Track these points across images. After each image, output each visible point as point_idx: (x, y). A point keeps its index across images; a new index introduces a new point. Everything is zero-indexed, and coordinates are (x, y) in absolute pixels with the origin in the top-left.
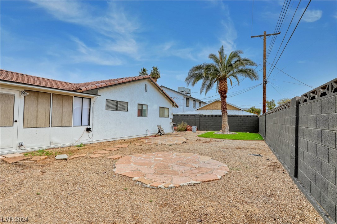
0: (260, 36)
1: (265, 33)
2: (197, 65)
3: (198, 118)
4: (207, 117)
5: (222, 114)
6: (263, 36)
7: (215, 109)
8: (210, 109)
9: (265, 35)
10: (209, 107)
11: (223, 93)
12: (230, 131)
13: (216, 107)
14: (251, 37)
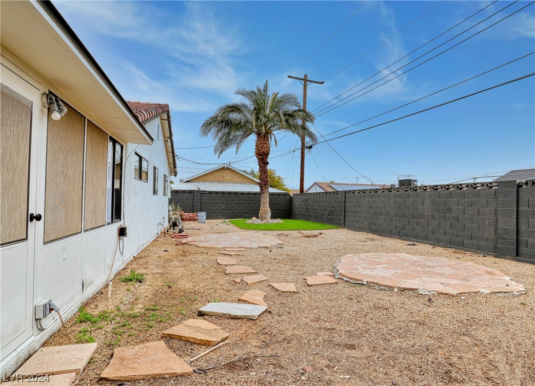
0: (299, 79)
1: (306, 76)
2: (231, 103)
3: (197, 196)
4: (214, 195)
5: (259, 191)
6: (303, 80)
7: (219, 181)
8: (211, 181)
9: (305, 80)
10: (209, 178)
11: (262, 157)
12: (273, 217)
13: (221, 179)
14: (288, 77)
